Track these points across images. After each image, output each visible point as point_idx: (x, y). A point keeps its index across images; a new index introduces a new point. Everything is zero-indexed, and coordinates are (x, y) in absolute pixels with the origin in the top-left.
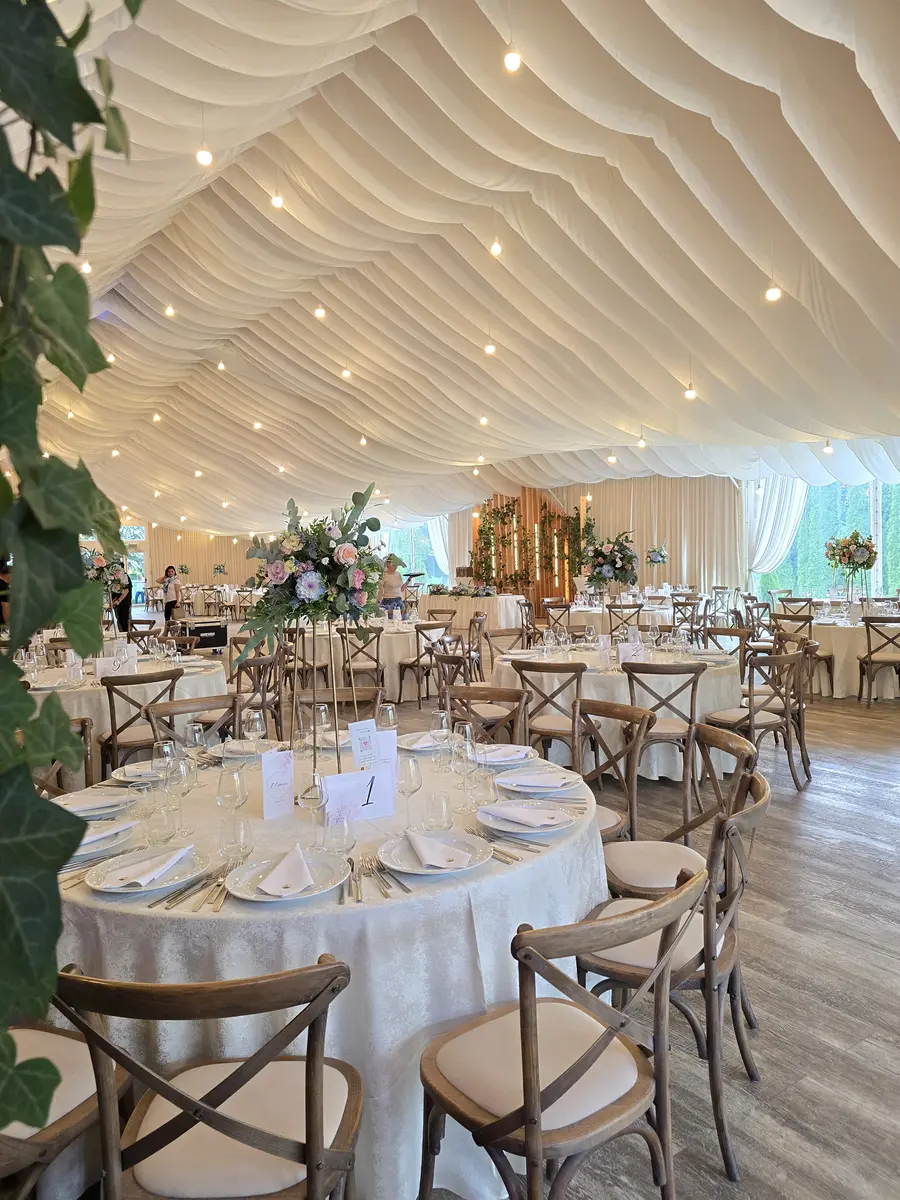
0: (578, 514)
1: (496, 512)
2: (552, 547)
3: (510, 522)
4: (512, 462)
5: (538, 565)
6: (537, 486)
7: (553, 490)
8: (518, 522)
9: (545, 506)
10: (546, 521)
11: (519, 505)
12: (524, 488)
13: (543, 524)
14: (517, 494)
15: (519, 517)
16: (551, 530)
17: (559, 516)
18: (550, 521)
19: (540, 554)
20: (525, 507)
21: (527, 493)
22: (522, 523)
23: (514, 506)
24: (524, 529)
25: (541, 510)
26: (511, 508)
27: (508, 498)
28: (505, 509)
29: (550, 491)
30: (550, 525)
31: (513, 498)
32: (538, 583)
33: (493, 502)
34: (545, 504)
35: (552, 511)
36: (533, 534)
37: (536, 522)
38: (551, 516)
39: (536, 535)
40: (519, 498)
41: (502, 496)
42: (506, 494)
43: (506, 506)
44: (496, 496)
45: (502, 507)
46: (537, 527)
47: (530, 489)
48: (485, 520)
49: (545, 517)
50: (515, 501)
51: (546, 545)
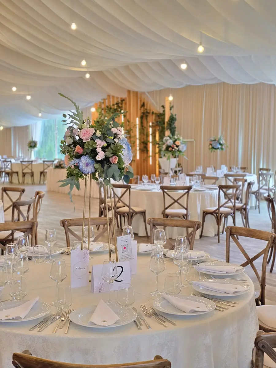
0: (164, 111)
1: (109, 108)
2: (147, 136)
3: (119, 116)
4: (116, 70)
5: (138, 148)
6: (136, 90)
7: (148, 92)
8: (124, 116)
9: (143, 105)
10: (144, 116)
11: (126, 104)
12: (129, 92)
13: (141, 118)
14: (124, 96)
15: (125, 112)
16: (147, 122)
17: (153, 113)
18: (147, 116)
19: (140, 140)
20: (130, 105)
21: (132, 95)
22: (128, 117)
23: (122, 104)
24: (129, 122)
25: (141, 107)
26: (120, 105)
27: (118, 98)
28: (116, 106)
29: (147, 94)
30: (147, 119)
31: (121, 98)
32: (138, 161)
33: (107, 101)
34: (144, 103)
35: (148, 108)
36: (135, 125)
37: (137, 116)
38: (147, 112)
39: (138, 126)
40: (126, 98)
41: (113, 97)
42: (116, 95)
43: (117, 104)
44: (109, 96)
45: (113, 105)
46: (138, 121)
47: (134, 92)
48: (101, 114)
49: (143, 113)
50: (122, 100)
51: (144, 134)
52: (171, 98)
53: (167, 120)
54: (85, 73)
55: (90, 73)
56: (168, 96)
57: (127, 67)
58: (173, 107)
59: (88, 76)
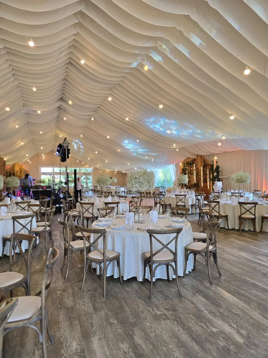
3: (193, 166)
5: (202, 181)
8: (195, 166)
9: (204, 161)
11: (196, 161)
12: (197, 155)
15: (196, 165)
18: (206, 166)
19: (203, 177)
20: (198, 161)
21: (199, 157)
22: (197, 167)
23: (194, 161)
24: (198, 169)
25: (203, 162)
26: (193, 162)
27: (192, 158)
28: (191, 162)
29: (206, 156)
30: (206, 168)
31: (194, 158)
32: (202, 187)
33: (187, 160)
34: (204, 160)
35: (207, 163)
36: (201, 170)
37: (201, 166)
38: (206, 164)
39: (202, 171)
40: (196, 158)
41: (190, 158)
42: (191, 157)
43: (192, 161)
44: (188, 158)
45: (190, 161)
46: (202, 168)
47: (199, 155)
48: (184, 166)
49: (204, 165)
50: (195, 159)
51: (205, 175)
52: (216, 158)
53: (214, 168)
54: (176, 148)
55: (178, 148)
56: (215, 157)
57: (195, 145)
58: (218, 162)
59: (177, 150)
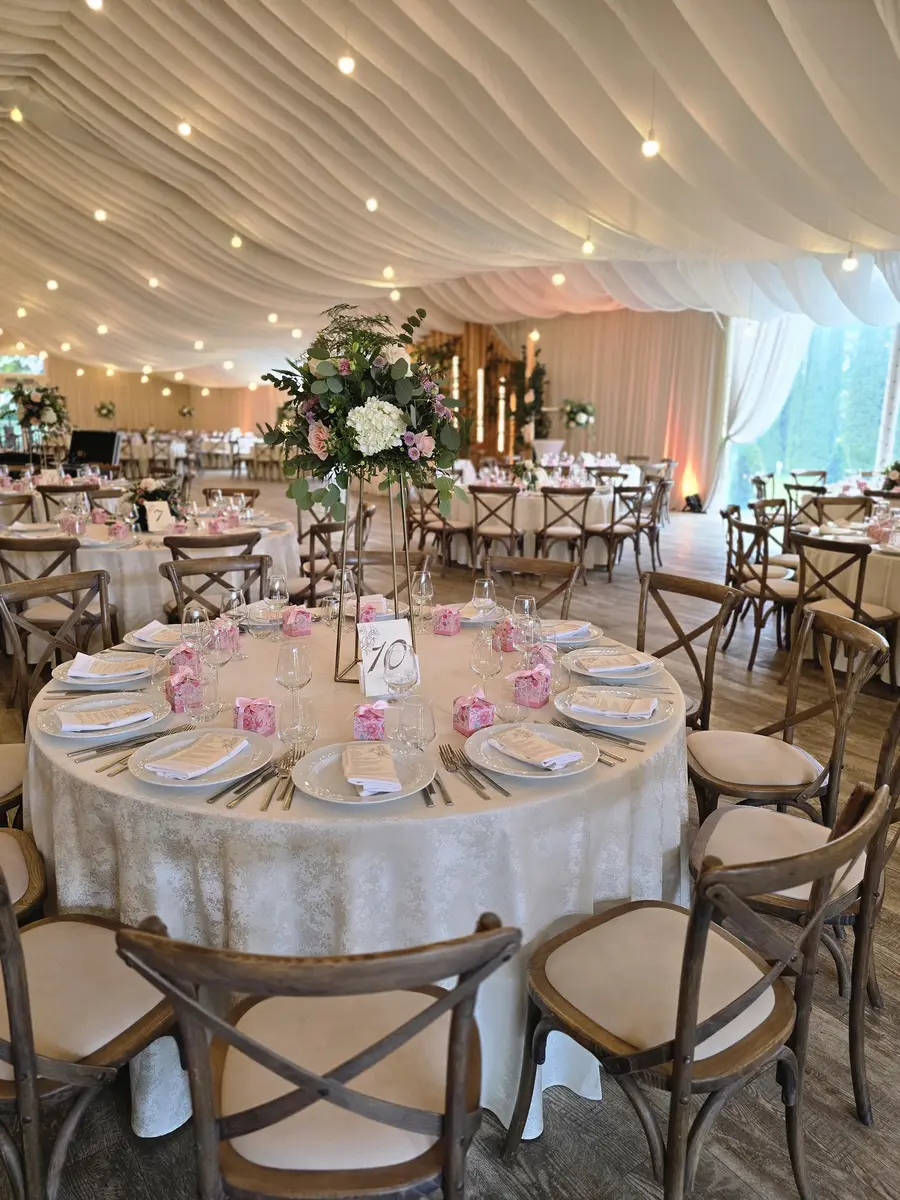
0: (525, 358)
1: (433, 352)
2: (497, 401)
3: (450, 365)
4: (443, 285)
6: (479, 321)
7: (499, 326)
8: (459, 366)
9: (490, 348)
10: (492, 366)
11: (462, 345)
12: (467, 325)
13: (487, 369)
14: (458, 331)
15: (460, 359)
16: (497, 378)
17: (507, 361)
18: (496, 366)
19: (484, 408)
20: (469, 347)
21: (472, 330)
22: (465, 368)
23: (455, 345)
24: (466, 376)
25: (487, 351)
26: (452, 347)
27: (448, 335)
28: (444, 348)
29: (497, 328)
30: (496, 371)
31: (455, 336)
32: (480, 444)
33: (430, 340)
34: (492, 345)
35: (499, 353)
36: (477, 382)
37: (480, 367)
38: (498, 360)
39: (481, 384)
40: (462, 336)
41: (441, 333)
42: (445, 330)
43: (446, 344)
44: (434, 332)
47: (475, 324)
49: (491, 361)
53: (528, 373)
54: (392, 290)
55: (399, 290)
56: (532, 332)
58: (541, 351)
